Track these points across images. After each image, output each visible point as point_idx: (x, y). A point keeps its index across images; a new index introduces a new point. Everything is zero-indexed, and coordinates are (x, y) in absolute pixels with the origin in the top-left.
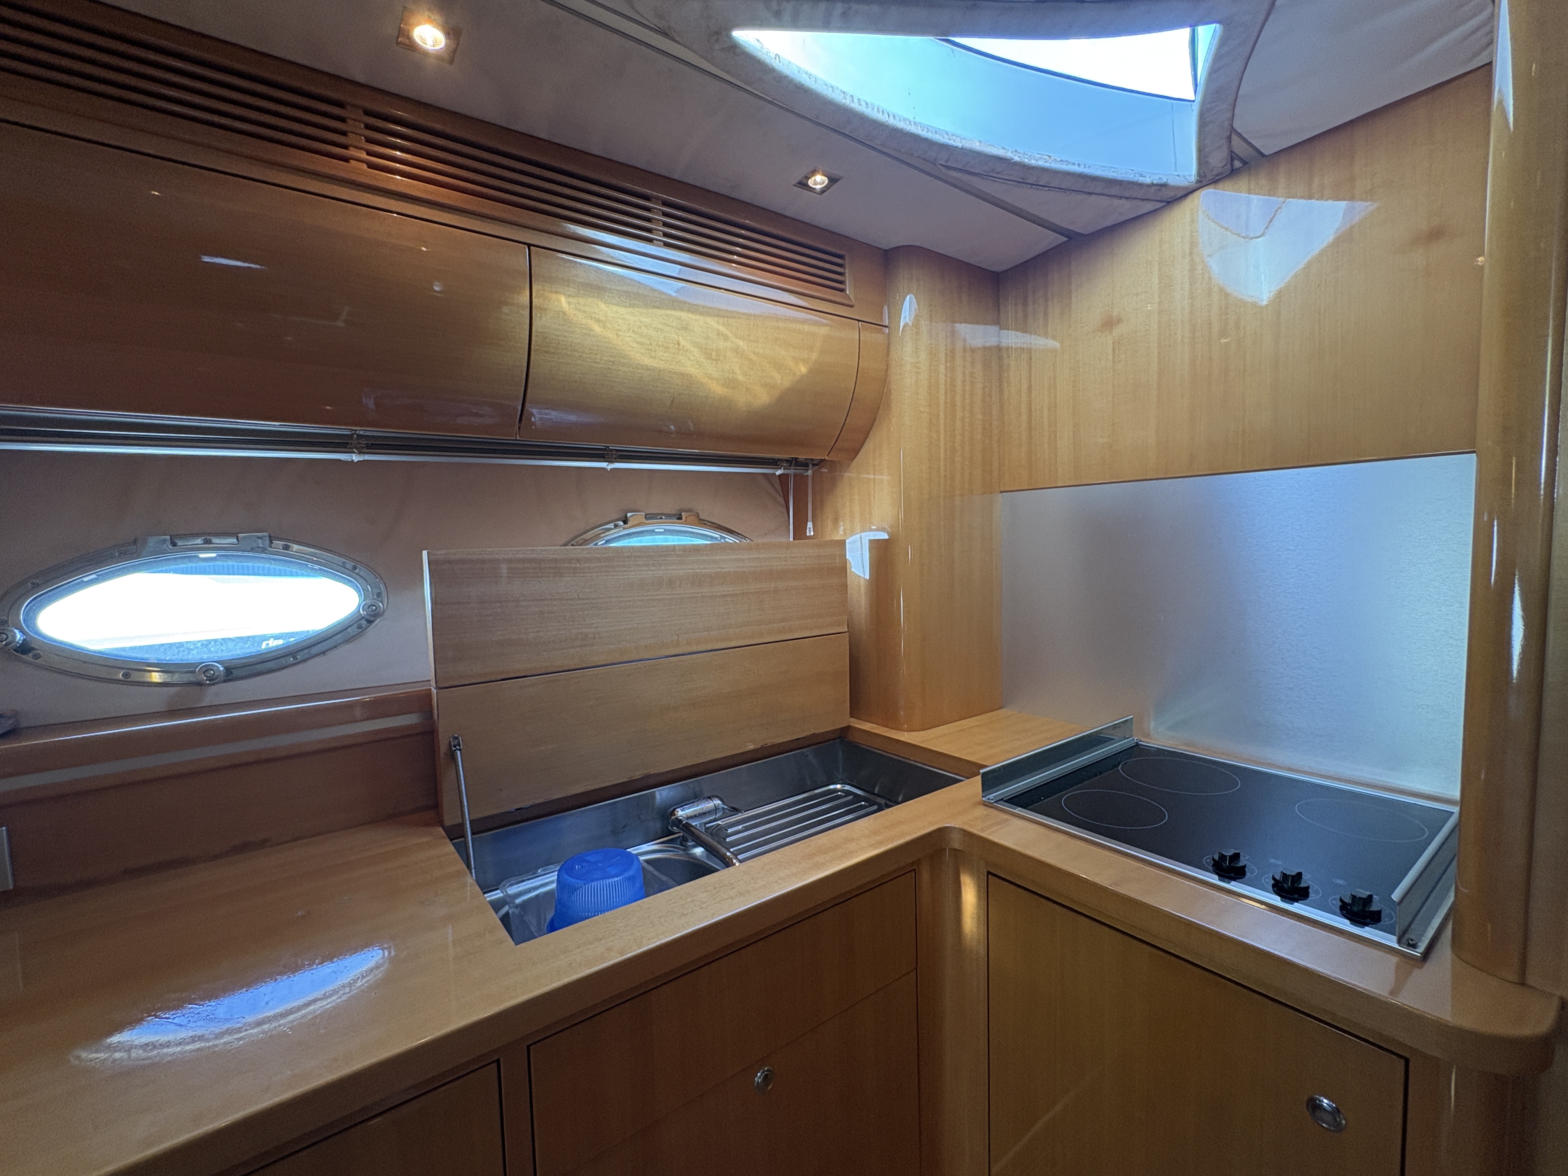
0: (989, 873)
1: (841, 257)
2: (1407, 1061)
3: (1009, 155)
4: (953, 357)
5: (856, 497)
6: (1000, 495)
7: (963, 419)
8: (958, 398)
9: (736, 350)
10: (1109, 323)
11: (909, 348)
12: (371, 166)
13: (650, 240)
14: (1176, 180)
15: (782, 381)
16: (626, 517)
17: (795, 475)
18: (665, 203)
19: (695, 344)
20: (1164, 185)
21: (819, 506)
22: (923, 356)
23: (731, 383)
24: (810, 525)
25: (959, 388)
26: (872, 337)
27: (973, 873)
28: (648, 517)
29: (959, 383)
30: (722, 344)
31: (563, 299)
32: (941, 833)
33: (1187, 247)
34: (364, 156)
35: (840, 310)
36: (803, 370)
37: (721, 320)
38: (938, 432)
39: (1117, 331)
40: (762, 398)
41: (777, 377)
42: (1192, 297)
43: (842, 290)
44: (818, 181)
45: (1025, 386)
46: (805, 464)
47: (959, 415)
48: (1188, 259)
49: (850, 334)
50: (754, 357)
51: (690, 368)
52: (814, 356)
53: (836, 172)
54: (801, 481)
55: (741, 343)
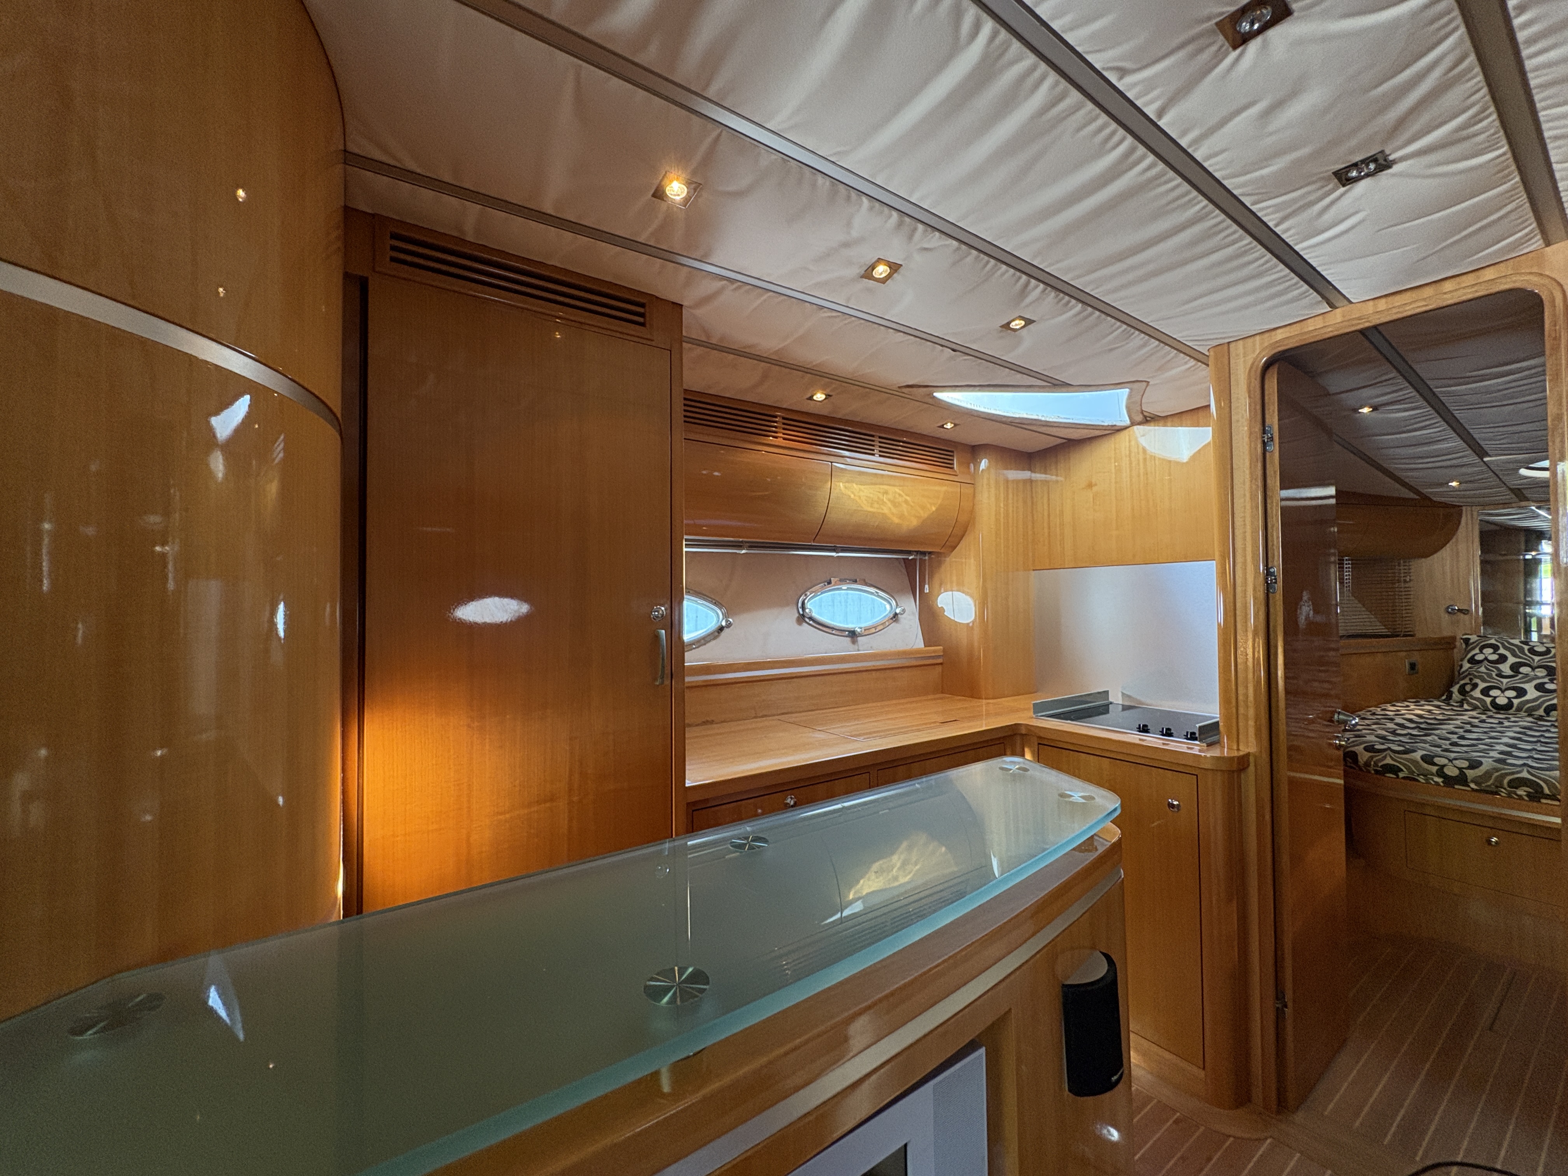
0: (1039, 744)
1: (952, 452)
2: (1197, 775)
3: (1040, 418)
4: (1008, 499)
5: (954, 572)
6: (1033, 573)
7: (1013, 531)
8: (1010, 520)
9: (906, 502)
10: (1090, 486)
11: (986, 495)
12: (784, 439)
13: (873, 455)
14: (1120, 424)
15: (924, 515)
16: (830, 580)
17: (920, 559)
18: (880, 437)
19: (889, 500)
20: (1115, 426)
21: (931, 576)
22: (993, 499)
23: (901, 516)
24: (927, 586)
25: (1011, 515)
26: (967, 489)
27: (1030, 747)
28: (841, 580)
29: (1010, 511)
30: (900, 499)
31: (841, 484)
32: (1017, 725)
33: (1128, 453)
34: (781, 435)
35: (952, 478)
36: (934, 509)
37: (901, 488)
38: (1000, 539)
39: (1095, 489)
40: (914, 522)
41: (922, 512)
42: (1131, 477)
43: (952, 468)
44: (949, 426)
45: (1046, 514)
46: (924, 553)
47: (1011, 529)
48: (1128, 459)
49: (955, 489)
50: (912, 504)
51: (886, 511)
52: (939, 502)
53: (957, 422)
54: (922, 562)
55: (908, 498)
